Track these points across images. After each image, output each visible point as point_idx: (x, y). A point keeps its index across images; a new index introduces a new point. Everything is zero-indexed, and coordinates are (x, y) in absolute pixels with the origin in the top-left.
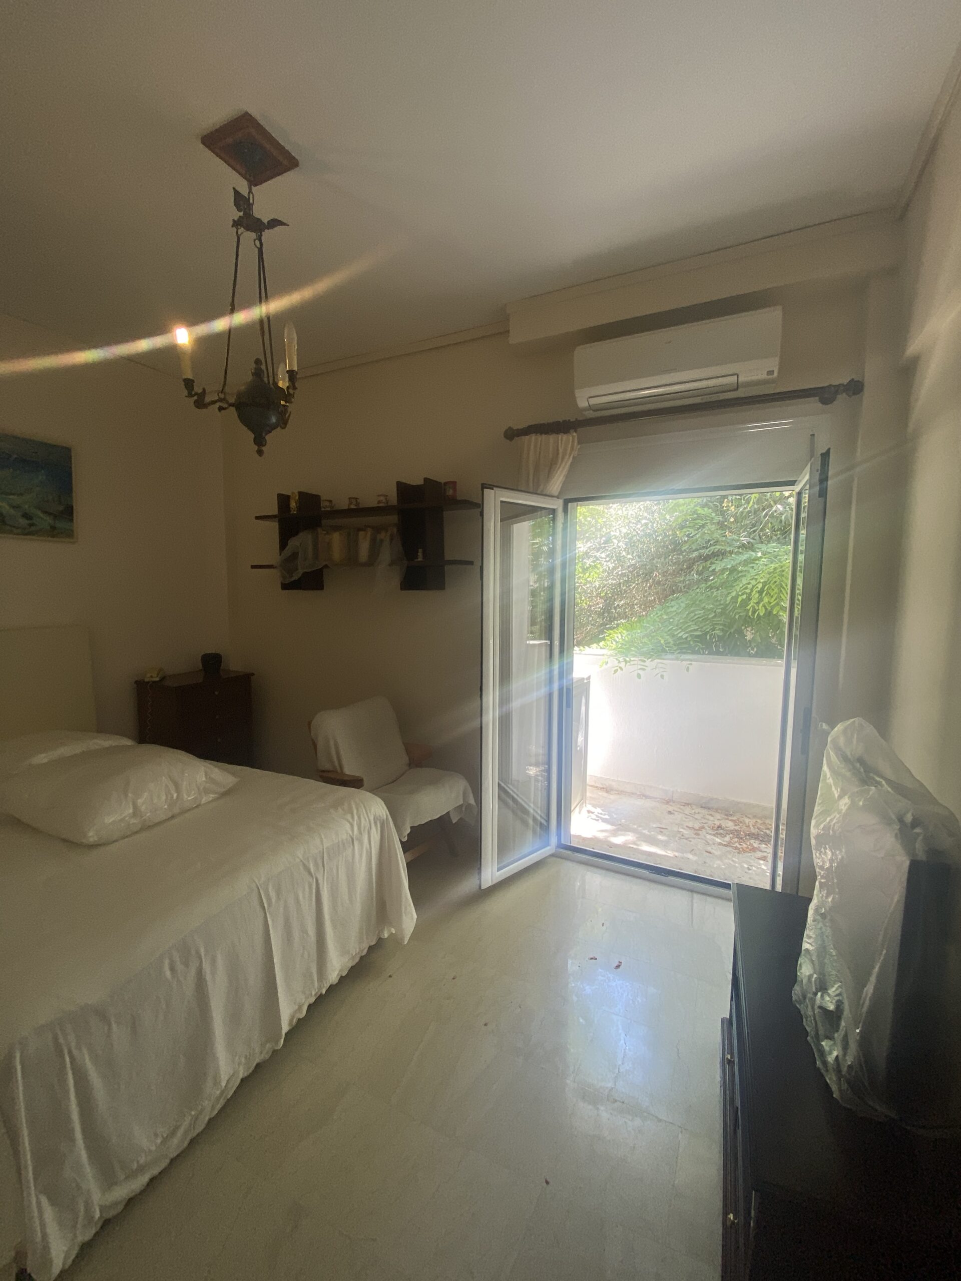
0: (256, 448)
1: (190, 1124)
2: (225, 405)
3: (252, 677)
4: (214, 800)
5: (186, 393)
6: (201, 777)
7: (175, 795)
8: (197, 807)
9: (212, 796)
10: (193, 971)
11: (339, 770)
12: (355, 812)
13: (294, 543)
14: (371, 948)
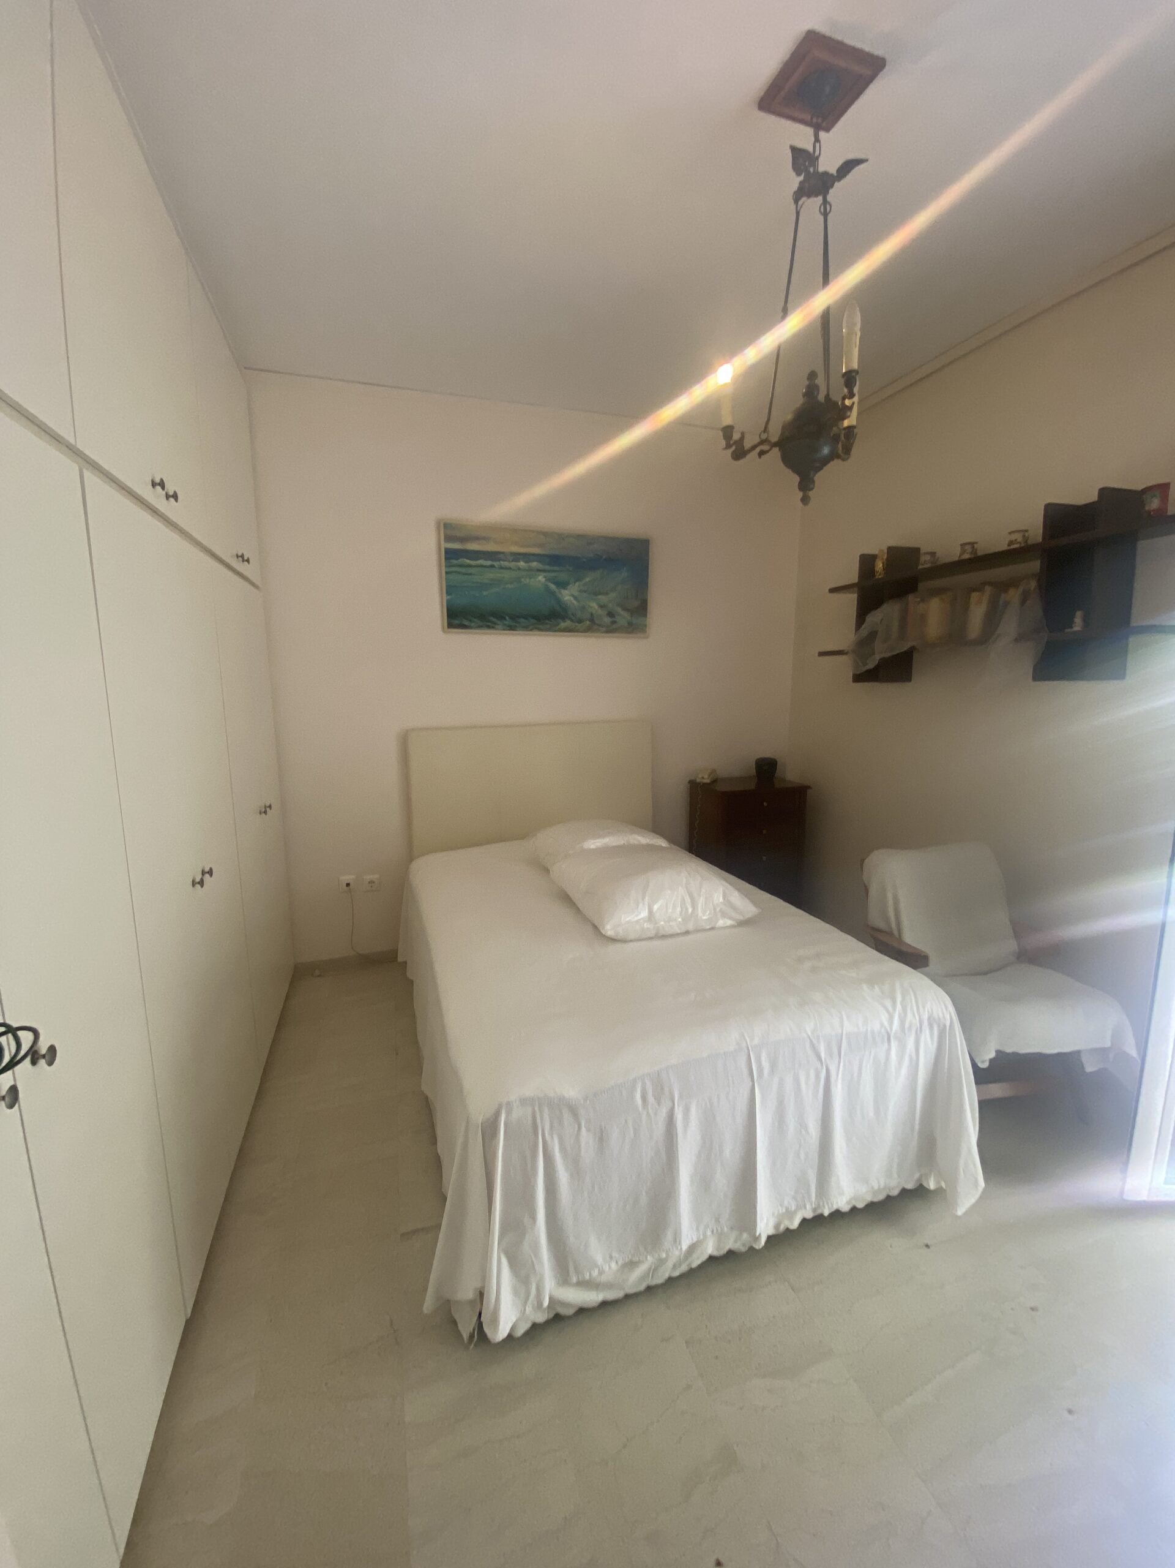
0: (801, 494)
1: (649, 1270)
2: (765, 447)
3: (808, 790)
4: (732, 926)
5: (723, 443)
6: (718, 898)
7: (690, 910)
8: (712, 929)
9: (729, 922)
10: (664, 1111)
11: (896, 932)
12: (899, 999)
13: (874, 618)
14: (904, 1192)
